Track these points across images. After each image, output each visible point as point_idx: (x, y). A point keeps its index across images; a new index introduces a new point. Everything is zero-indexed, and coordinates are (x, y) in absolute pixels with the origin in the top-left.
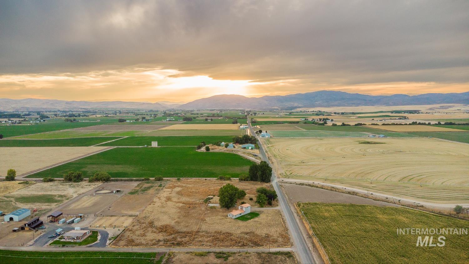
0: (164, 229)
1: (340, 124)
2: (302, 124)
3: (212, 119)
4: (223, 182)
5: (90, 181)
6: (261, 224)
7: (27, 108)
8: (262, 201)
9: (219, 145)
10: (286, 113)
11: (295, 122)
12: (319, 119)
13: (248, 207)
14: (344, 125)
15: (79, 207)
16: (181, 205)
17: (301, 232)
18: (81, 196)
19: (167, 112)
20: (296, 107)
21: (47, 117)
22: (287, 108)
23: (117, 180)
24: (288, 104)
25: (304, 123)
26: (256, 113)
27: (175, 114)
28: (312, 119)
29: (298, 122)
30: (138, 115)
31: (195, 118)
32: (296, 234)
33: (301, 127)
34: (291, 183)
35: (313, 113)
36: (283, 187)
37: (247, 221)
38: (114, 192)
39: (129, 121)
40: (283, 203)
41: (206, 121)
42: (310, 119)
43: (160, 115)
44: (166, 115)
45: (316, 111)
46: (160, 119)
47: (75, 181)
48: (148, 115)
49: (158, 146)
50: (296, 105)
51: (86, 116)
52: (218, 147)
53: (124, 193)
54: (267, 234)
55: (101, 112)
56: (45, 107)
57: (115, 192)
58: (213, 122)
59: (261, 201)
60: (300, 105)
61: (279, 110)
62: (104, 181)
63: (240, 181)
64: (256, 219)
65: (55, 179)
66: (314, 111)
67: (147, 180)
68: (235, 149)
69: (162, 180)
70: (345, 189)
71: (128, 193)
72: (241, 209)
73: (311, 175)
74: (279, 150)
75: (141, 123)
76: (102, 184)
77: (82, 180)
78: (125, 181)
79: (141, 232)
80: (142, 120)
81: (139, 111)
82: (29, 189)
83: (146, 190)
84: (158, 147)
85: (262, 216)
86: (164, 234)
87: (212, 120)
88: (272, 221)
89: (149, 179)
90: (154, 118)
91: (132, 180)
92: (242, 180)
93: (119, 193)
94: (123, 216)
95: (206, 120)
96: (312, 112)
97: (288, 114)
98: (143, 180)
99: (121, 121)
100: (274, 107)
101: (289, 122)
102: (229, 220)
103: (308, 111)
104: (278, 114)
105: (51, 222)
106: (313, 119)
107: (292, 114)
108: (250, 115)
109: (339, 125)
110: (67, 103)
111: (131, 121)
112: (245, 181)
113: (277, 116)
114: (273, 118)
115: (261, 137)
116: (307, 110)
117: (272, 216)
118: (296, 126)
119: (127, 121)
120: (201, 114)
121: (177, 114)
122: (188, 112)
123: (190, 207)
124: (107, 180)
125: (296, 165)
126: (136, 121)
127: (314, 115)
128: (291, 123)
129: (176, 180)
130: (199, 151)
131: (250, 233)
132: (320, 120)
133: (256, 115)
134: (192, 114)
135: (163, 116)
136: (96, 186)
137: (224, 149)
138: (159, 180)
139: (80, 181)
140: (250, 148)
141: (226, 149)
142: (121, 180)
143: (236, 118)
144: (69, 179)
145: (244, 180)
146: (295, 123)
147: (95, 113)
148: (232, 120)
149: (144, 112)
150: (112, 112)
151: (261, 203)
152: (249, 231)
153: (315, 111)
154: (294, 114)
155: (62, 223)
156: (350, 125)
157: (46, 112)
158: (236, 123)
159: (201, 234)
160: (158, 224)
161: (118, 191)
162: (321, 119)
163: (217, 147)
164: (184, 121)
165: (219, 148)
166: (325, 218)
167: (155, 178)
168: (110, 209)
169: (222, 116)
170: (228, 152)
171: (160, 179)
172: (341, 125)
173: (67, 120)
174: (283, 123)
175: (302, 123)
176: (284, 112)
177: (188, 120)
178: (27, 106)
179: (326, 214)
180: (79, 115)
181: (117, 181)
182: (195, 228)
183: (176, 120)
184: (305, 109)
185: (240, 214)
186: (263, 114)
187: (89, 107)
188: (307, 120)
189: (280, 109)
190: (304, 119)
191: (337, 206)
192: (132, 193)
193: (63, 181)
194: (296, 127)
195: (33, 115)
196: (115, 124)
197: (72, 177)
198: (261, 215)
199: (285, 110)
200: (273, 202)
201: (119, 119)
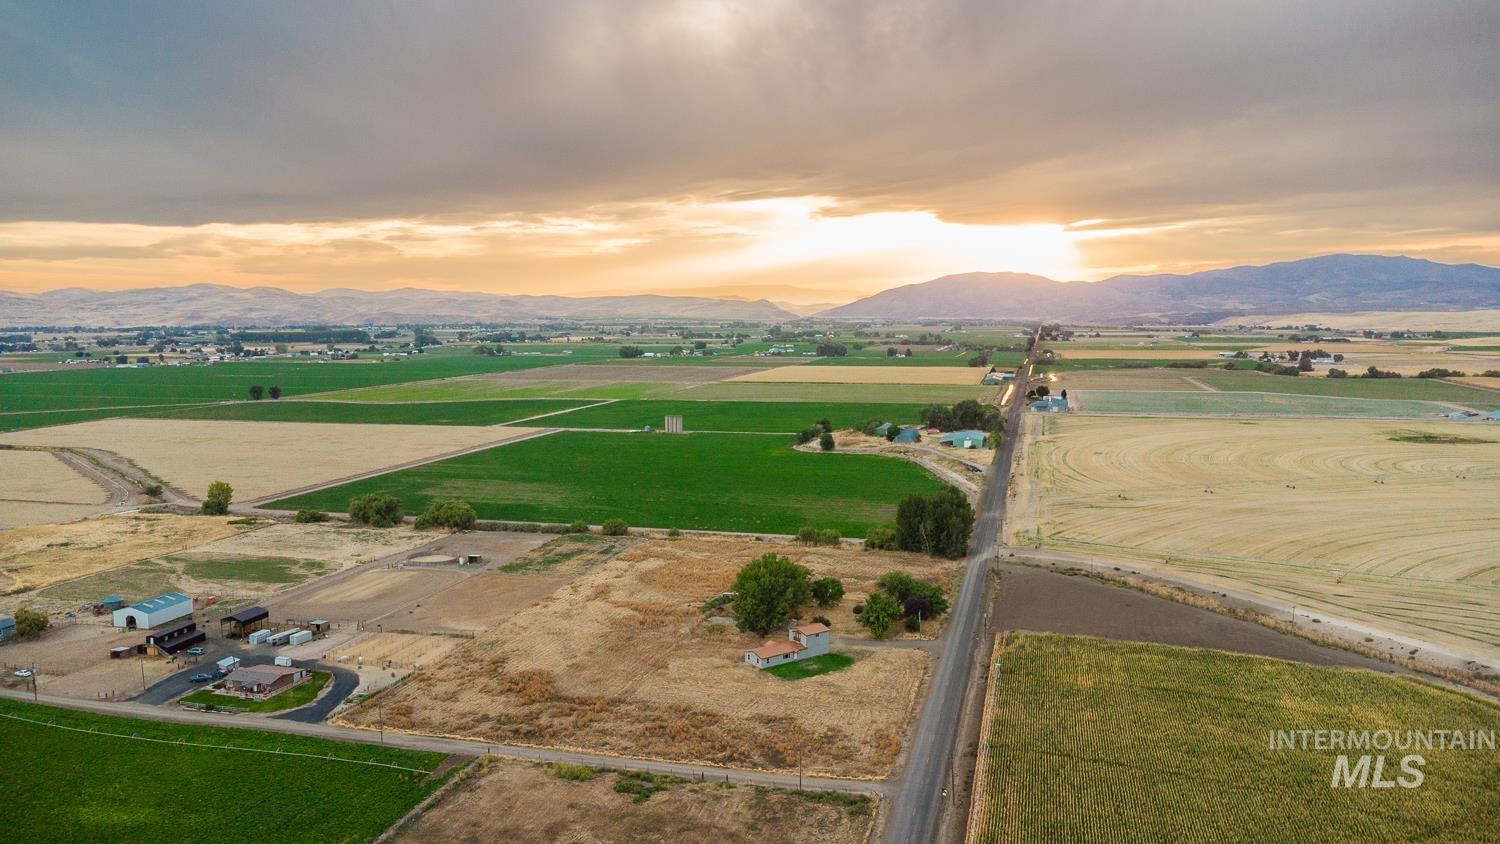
1: (1363, 370)
2: (1218, 369)
3: (909, 350)
5: (419, 526)
6: (836, 693)
7: (396, 316)
10: (1183, 334)
11: (1193, 364)
12: (1290, 353)
14: (1373, 374)
15: (336, 598)
16: (626, 612)
17: (956, 731)
19: (785, 329)
20: (1227, 314)
21: (436, 342)
22: (1193, 315)
23: (493, 528)
24: (1202, 304)
25: (1226, 367)
26: (1071, 334)
27: (804, 333)
28: (1262, 354)
29: (1201, 365)
30: (693, 335)
31: (858, 347)
32: (931, 739)
33: (1204, 381)
34: (1037, 566)
35: (1284, 332)
37: (796, 682)
38: (461, 561)
39: (652, 354)
40: (960, 630)
41: (890, 357)
42: (1255, 355)
43: (756, 338)
44: (777, 335)
45: (1297, 328)
46: (750, 350)
47: (377, 525)
48: (721, 337)
49: (685, 428)
50: (1230, 304)
51: (542, 339)
53: (488, 566)
54: (833, 731)
55: (589, 329)
56: (442, 312)
57: (465, 563)
58: (911, 359)
61: (1161, 323)
62: (455, 529)
63: (866, 551)
64: (833, 677)
65: (331, 514)
66: (1290, 328)
67: (579, 531)
68: (916, 446)
69: (625, 533)
70: (1224, 596)
71: (500, 568)
72: (794, 638)
74: (1064, 455)
75: (690, 360)
76: (446, 536)
77: (397, 522)
78: (515, 530)
80: (692, 353)
81: (702, 324)
83: (556, 562)
84: (686, 432)
85: (860, 669)
87: (909, 353)
89: (585, 530)
90: (734, 346)
91: (534, 530)
92: (873, 546)
93: (474, 565)
95: (892, 352)
96: (1283, 328)
97: (1187, 335)
98: (567, 531)
99: (628, 353)
100: (1145, 315)
101: (1171, 363)
103: (1269, 328)
104: (1150, 336)
106: (1266, 353)
107: (1201, 336)
108: (1048, 338)
109: (1355, 377)
110: (505, 301)
112: (883, 552)
113: (1142, 344)
114: (1123, 348)
115: (1033, 409)
116: (1265, 325)
118: (1189, 376)
119: (647, 354)
120: (888, 336)
121: (811, 334)
122: (849, 327)
124: (464, 525)
125: (1092, 506)
126: (671, 353)
127: (1286, 341)
128: (1175, 365)
129: (666, 536)
130: (801, 448)
132: (1293, 356)
133: (1071, 339)
134: (858, 334)
135: (765, 340)
138: (615, 534)
139: (393, 524)
140: (968, 444)
141: (887, 444)
142: (505, 529)
143: (995, 349)
144: (363, 517)
145: (881, 547)
146: (1194, 367)
147: (575, 329)
148: (975, 355)
149: (716, 329)
150: (622, 327)
153: (1294, 326)
154: (1213, 336)
156: (1398, 376)
157: (444, 327)
158: (983, 363)
161: (472, 559)
162: (1297, 354)
163: (862, 437)
164: (818, 356)
165: (867, 441)
166: (1069, 692)
167: (604, 528)
169: (949, 343)
170: (892, 455)
171: (617, 532)
172: (1364, 376)
173: (482, 350)
174: (1145, 367)
175: (1220, 366)
176: (1175, 331)
177: (832, 352)
178: (398, 310)
180: (523, 337)
181: (493, 530)
183: (798, 353)
184: (1257, 321)
185: (787, 656)
186: (1098, 335)
187: (562, 315)
188: (1246, 356)
189: (1167, 320)
190: (1234, 353)
192: (508, 569)
193: (351, 521)
194: (1189, 379)
196: (608, 363)
197: (371, 512)
198: (859, 663)
199: (1185, 324)
200: (925, 626)
201: (627, 348)
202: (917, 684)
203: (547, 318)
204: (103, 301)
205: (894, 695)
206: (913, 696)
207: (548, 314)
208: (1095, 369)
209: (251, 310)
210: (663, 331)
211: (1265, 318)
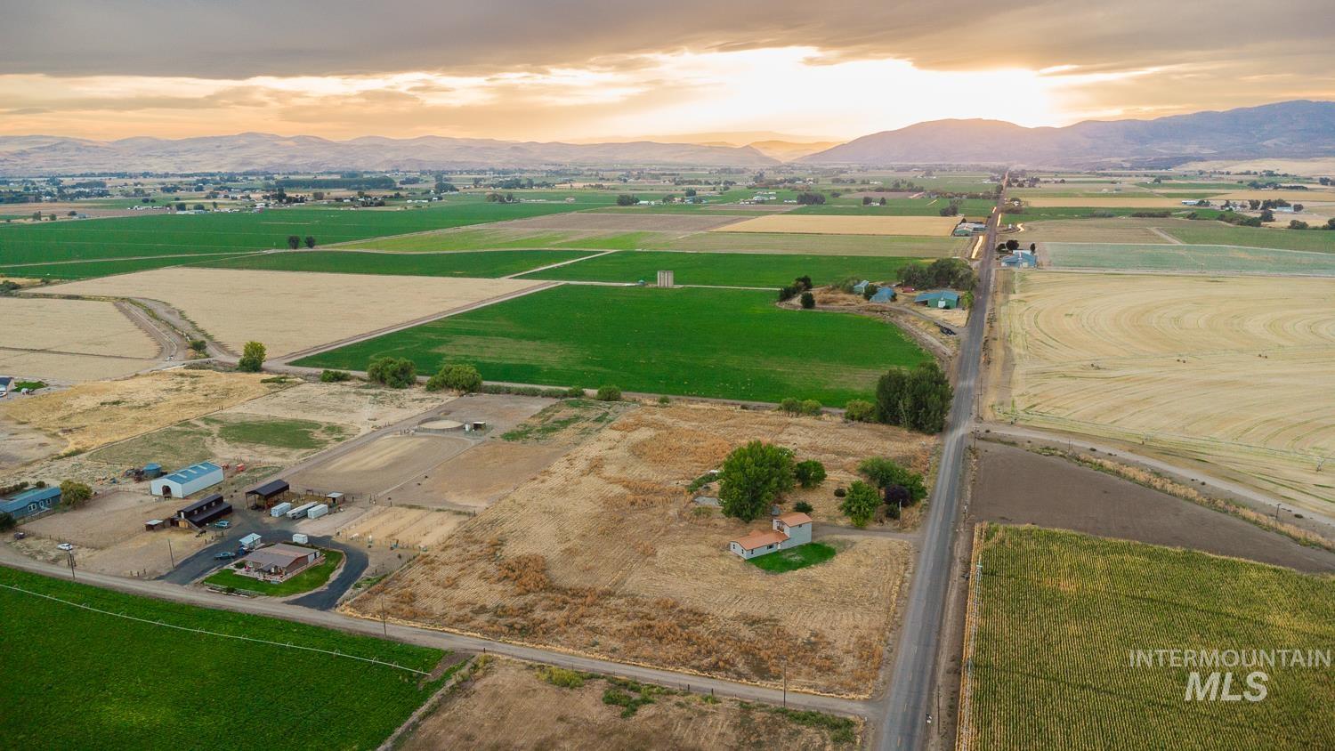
0: (516, 572)
1: (1323, 221)
2: (1180, 218)
3: (883, 199)
4: (790, 420)
5: (432, 388)
6: (819, 591)
7: (420, 163)
8: (859, 508)
9: (851, 291)
10: (1145, 179)
11: (1156, 213)
12: (1251, 202)
13: (800, 526)
15: (353, 467)
16: (618, 489)
17: (938, 641)
18: (379, 431)
19: (769, 175)
20: (1187, 159)
21: (453, 189)
22: (1155, 160)
23: (497, 391)
24: (1163, 149)
25: (1189, 217)
26: (1037, 180)
27: (785, 180)
28: (1224, 203)
29: (1165, 214)
30: (684, 182)
31: (835, 195)
32: (915, 649)
33: (1169, 232)
34: (1013, 444)
35: (1243, 177)
36: (977, 458)
37: (780, 576)
38: (467, 428)
39: (646, 202)
40: (940, 518)
41: (865, 206)
42: (1217, 203)
43: (741, 185)
44: (761, 182)
45: (1256, 173)
46: (735, 198)
47: (394, 386)
48: (710, 184)
49: (676, 282)
50: (1190, 149)
51: (548, 185)
52: (846, 296)
53: (492, 433)
54: (816, 636)
55: (591, 175)
56: (461, 159)
57: (471, 430)
58: (885, 208)
59: (853, 509)
60: (1206, 151)
61: (1123, 168)
62: (463, 392)
63: (846, 422)
64: (815, 571)
65: (353, 373)
66: (1248, 173)
67: (576, 396)
68: (893, 305)
69: (618, 398)
70: (1203, 484)
71: (502, 437)
72: (778, 528)
73: (1098, 420)
74: (1037, 316)
75: (681, 209)
76: (453, 398)
77: (411, 383)
78: (518, 394)
79: (451, 571)
80: (683, 200)
81: (692, 170)
82: (275, 400)
83: (554, 430)
84: (677, 287)
85: (842, 562)
86: (510, 587)
87: (883, 201)
88: (864, 585)
89: (583, 394)
90: (721, 193)
91: (534, 394)
92: (853, 418)
93: (479, 431)
94: (439, 510)
95: (867, 201)
96: (1242, 174)
97: (1149, 181)
98: (565, 395)
99: (626, 201)
100: (1108, 159)
101: (1135, 212)
102: (724, 563)
103: (1228, 173)
104: (1113, 183)
105: (257, 508)
106: (1228, 202)
107: (1163, 181)
108: (1016, 184)
109: (1317, 229)
111: (653, 203)
112: (861, 424)
113: (1105, 190)
114: (1088, 196)
115: (1003, 264)
116: (1225, 170)
117: (872, 567)
118: (1153, 227)
119: (641, 202)
120: (863, 182)
121: (792, 181)
122: (826, 173)
123: (633, 504)
124: (471, 388)
125: (1065, 377)
126: (664, 201)
127: (1243, 188)
128: (1140, 214)
129: (656, 403)
130: (784, 306)
131: (765, 620)
132: (1254, 205)
133: (1037, 185)
134: (837, 181)
135: (750, 188)
136: (437, 404)
137: (861, 305)
138: (608, 399)
139: (407, 385)
140: (942, 304)
141: (865, 303)
142: (509, 391)
143: (964, 197)
144: (379, 378)
145: (860, 419)
146: (1157, 217)
147: (578, 174)
148: (946, 204)
149: (703, 176)
150: (620, 173)
151: (855, 513)
152: (764, 613)
153: (1252, 172)
154: (1174, 181)
155: (277, 515)
157: (461, 173)
158: (954, 213)
159: (613, 602)
160: (513, 550)
161: (477, 427)
162: (1258, 203)
163: (841, 295)
164: (799, 204)
165: (844, 299)
166: (1054, 599)
167: (599, 393)
168: (425, 482)
169: (921, 190)
170: (867, 315)
171: (609, 397)
172: (1324, 228)
173: (494, 197)
174: (1110, 216)
175: (1182, 216)
176: (1137, 176)
177: (812, 201)
178: (421, 156)
179: (1068, 587)
180: (531, 184)
181: (496, 393)
182: (604, 581)
183: (780, 201)
184: (1217, 166)
185: (771, 547)
186: (1063, 181)
187: (566, 161)
188: (1207, 204)
189: (1128, 165)
190: (1196, 201)
191: (1127, 557)
192: (511, 436)
193: (369, 381)
194: (1153, 230)
195: (426, 181)
196: (605, 211)
197: (387, 375)
198: (840, 556)
199: (1146, 168)
200: (905, 513)
201: (622, 196)
202: (898, 583)
203: (553, 165)
204: (168, 148)
205: (875, 594)
206: (894, 597)
207: (554, 160)
208: (1061, 218)
209: (294, 157)
210: (657, 177)
211: (1224, 162)
